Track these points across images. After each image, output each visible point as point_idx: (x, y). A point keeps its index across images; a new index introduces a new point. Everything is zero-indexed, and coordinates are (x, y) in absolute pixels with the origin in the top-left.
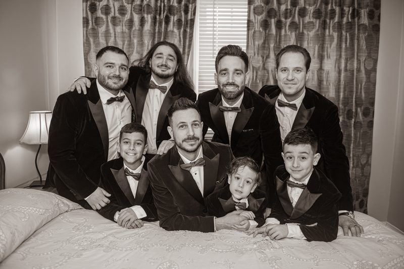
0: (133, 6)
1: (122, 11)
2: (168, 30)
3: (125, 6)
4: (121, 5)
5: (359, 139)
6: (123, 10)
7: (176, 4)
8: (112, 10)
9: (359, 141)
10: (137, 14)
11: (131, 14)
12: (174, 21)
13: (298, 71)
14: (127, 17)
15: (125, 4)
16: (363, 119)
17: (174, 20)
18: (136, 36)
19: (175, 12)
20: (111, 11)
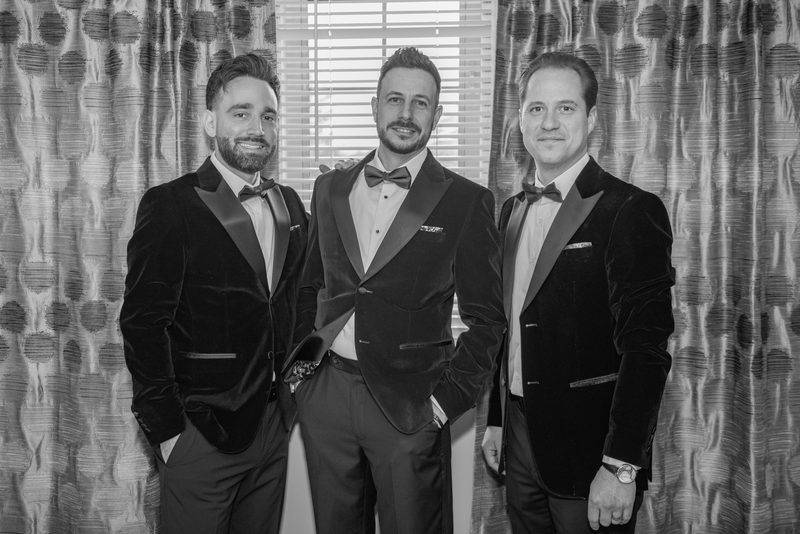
0: (83, 16)
1: (52, 28)
2: (195, 85)
3: (58, 15)
4: (49, 10)
5: (782, 406)
6: (53, 25)
7: (210, 8)
8: (23, 26)
9: (782, 413)
10: (96, 38)
11: (77, 37)
12: (208, 58)
13: (567, 109)
14: (67, 45)
15: (60, 10)
16: (792, 341)
17: (208, 54)
18: (96, 103)
19: (211, 29)
20: (17, 31)
